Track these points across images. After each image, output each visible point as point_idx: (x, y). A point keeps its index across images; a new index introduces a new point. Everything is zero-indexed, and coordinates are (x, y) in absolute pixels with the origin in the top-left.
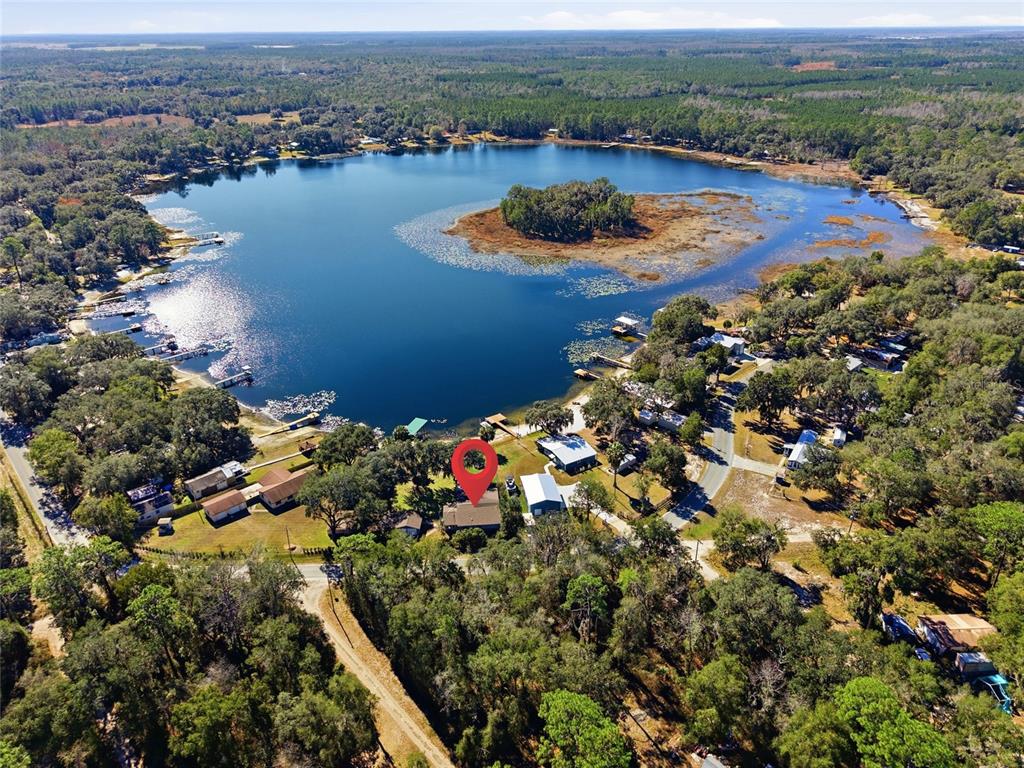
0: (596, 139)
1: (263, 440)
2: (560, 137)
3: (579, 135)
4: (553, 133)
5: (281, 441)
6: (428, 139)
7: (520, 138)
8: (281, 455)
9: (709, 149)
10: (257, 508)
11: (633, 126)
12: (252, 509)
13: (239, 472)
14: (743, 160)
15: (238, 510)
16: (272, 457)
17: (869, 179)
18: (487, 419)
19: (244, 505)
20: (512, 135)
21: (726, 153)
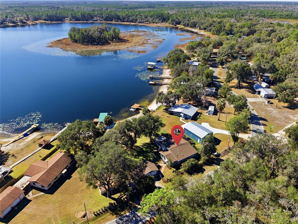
0: (84, 21)
1: (9, 147)
2: (70, 20)
3: (78, 19)
4: (67, 20)
5: (22, 144)
6: (18, 22)
7: (55, 21)
8: (28, 153)
9: (124, 21)
10: (33, 194)
11: (96, 16)
12: (30, 196)
13: (5, 173)
14: (136, 24)
15: (19, 201)
16: (23, 155)
17: (176, 26)
18: (132, 107)
19: (22, 196)
20: (52, 20)
21: (130, 22)
